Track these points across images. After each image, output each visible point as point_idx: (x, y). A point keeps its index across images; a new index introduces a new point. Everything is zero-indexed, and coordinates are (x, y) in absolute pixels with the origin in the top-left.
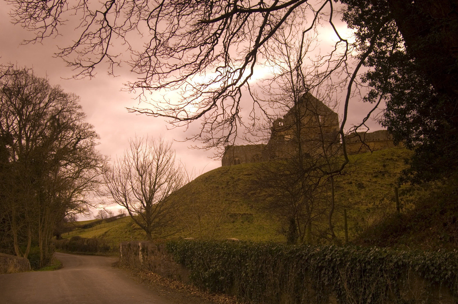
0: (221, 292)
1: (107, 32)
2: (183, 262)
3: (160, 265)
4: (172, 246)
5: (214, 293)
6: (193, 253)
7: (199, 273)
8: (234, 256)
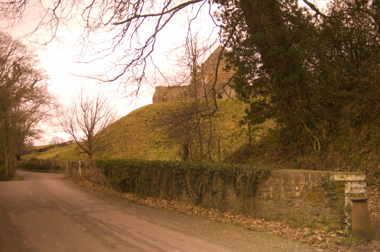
0: (128, 191)
1: (56, 22)
2: (106, 173)
3: (92, 176)
4: (100, 163)
5: (124, 192)
6: (112, 167)
7: (115, 180)
8: (135, 169)
